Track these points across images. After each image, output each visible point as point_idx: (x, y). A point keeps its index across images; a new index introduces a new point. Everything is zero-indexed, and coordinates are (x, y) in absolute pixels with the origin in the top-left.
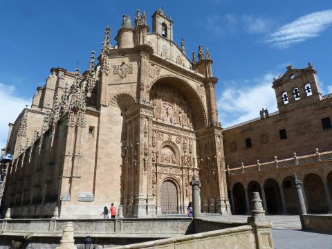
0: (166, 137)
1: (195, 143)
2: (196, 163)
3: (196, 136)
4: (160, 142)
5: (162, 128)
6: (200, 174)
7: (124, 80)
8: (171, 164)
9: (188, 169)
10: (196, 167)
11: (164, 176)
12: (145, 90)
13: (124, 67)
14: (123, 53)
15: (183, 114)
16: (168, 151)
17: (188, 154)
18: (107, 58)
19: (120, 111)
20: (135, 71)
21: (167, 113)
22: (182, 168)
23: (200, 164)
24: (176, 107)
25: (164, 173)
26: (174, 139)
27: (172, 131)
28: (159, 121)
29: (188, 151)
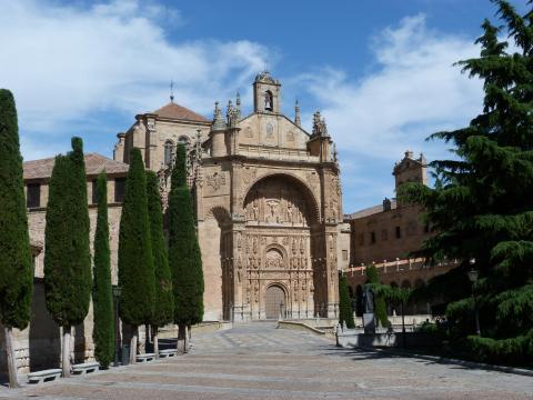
0: (270, 240)
1: (309, 240)
2: (310, 264)
3: (311, 232)
4: (263, 247)
5: (265, 232)
6: (314, 276)
7: (218, 192)
8: (278, 268)
9: (298, 272)
10: (310, 269)
11: (267, 282)
12: (238, 202)
13: (217, 177)
14: (215, 161)
15: (294, 209)
16: (274, 255)
17: (298, 254)
18: (200, 168)
19: (217, 224)
20: (228, 181)
21: (272, 212)
22: (289, 272)
23: (314, 265)
24: (284, 202)
25: (267, 280)
26: (280, 241)
27: (278, 232)
28: (262, 224)
29: (298, 252)
